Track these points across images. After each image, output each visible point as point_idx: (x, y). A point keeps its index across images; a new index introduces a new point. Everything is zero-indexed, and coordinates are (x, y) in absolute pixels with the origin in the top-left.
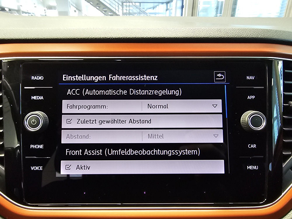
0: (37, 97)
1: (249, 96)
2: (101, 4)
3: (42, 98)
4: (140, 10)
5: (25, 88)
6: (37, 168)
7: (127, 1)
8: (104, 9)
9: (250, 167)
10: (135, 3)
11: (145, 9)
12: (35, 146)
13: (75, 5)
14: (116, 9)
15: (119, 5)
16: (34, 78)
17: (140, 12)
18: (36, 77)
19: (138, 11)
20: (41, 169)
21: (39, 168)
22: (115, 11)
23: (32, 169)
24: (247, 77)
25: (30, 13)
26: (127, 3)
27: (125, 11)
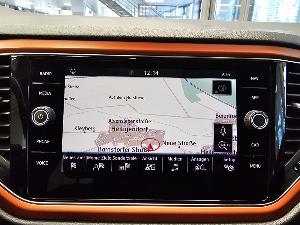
0: (44, 92)
1: (253, 96)
2: (117, 6)
3: (50, 93)
4: (157, 13)
5: (33, 83)
6: (42, 163)
7: (144, 4)
8: (120, 11)
9: (253, 166)
10: (152, 5)
11: (162, 12)
12: (41, 141)
13: (90, 6)
14: (132, 12)
15: (135, 8)
16: (42, 74)
17: (156, 15)
18: (44, 73)
19: (155, 14)
20: (47, 164)
21: (45, 163)
22: (131, 14)
23: (38, 164)
24: (252, 77)
25: (44, 13)
26: (144, 5)
27: (141, 14)
